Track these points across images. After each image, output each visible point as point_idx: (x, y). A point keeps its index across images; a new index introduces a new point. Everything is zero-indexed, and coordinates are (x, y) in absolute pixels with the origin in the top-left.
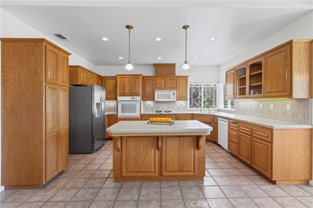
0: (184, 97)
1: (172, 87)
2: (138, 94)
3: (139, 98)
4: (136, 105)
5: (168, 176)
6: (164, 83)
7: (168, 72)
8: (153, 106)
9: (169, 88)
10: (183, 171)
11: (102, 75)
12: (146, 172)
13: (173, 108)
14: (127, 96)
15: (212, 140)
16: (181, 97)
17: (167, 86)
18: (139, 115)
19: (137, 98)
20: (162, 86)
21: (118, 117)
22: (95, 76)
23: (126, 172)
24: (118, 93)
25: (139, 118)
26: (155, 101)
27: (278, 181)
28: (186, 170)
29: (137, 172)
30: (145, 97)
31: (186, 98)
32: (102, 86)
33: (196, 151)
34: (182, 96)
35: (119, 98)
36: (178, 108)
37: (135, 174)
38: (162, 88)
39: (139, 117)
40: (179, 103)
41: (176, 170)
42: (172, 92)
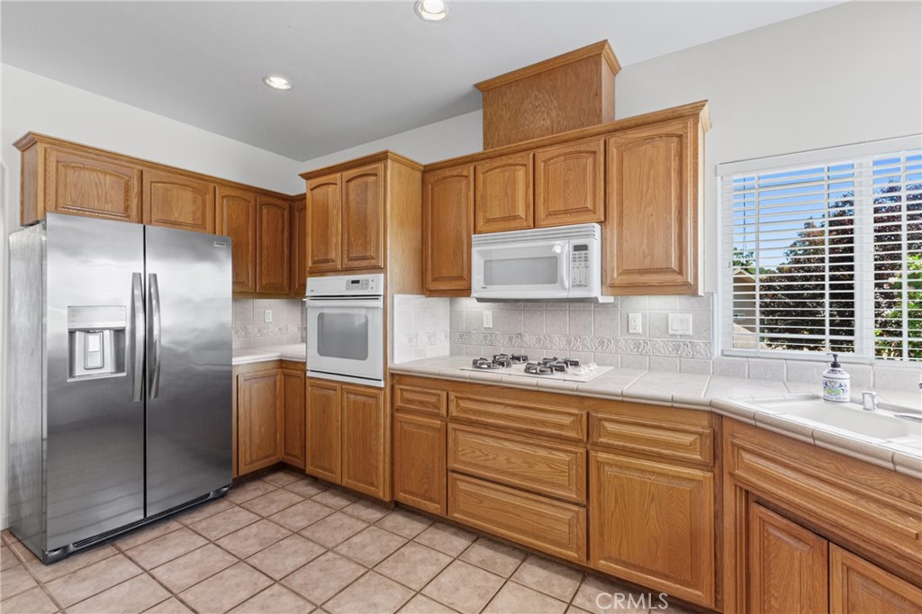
0: (668, 270)
1: (573, 205)
2: (373, 262)
3: (377, 283)
6: (527, 187)
7: (554, 114)
8: (490, 325)
9: (555, 213)
13: (601, 343)
14: (335, 271)
16: (642, 272)
17: (547, 200)
18: (381, 377)
19: (371, 284)
20: (514, 207)
21: (309, 374)
25: (380, 389)
30: (434, 280)
31: (680, 272)
34: (647, 264)
36: (637, 345)
38: (515, 218)
39: (382, 384)
40: (649, 310)
42: (566, 237)
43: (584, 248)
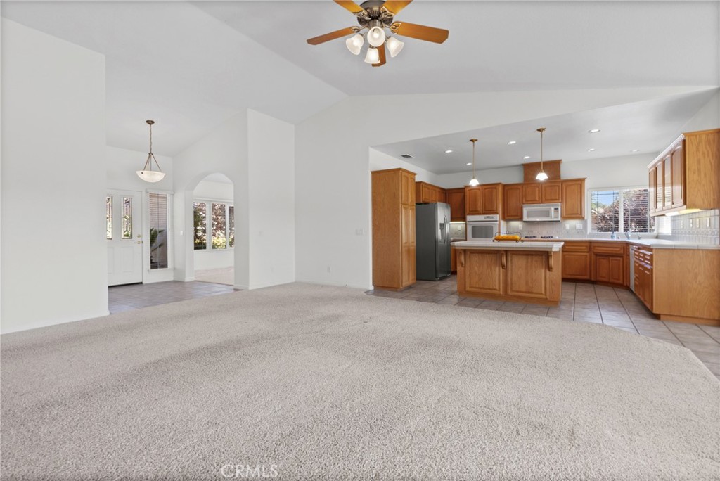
0: (578, 214)
1: (553, 198)
2: (496, 212)
3: (497, 217)
4: (492, 227)
5: (514, 296)
6: (539, 193)
8: (522, 229)
9: (548, 200)
10: (532, 293)
11: (446, 188)
12: (490, 289)
14: (479, 214)
15: (625, 284)
16: (571, 214)
17: (545, 196)
19: (495, 218)
20: (535, 198)
22: (438, 190)
23: (470, 287)
24: (468, 211)
26: (525, 222)
27: (663, 315)
28: (535, 291)
29: (481, 288)
30: (508, 216)
32: (446, 202)
33: (548, 272)
34: (572, 212)
35: (469, 218)
36: (568, 232)
37: (479, 290)
38: (536, 200)
40: (571, 224)
41: (523, 290)
42: (553, 206)
43: (557, 209)
